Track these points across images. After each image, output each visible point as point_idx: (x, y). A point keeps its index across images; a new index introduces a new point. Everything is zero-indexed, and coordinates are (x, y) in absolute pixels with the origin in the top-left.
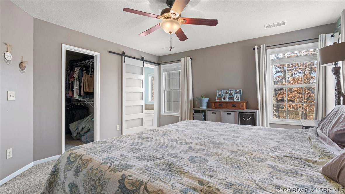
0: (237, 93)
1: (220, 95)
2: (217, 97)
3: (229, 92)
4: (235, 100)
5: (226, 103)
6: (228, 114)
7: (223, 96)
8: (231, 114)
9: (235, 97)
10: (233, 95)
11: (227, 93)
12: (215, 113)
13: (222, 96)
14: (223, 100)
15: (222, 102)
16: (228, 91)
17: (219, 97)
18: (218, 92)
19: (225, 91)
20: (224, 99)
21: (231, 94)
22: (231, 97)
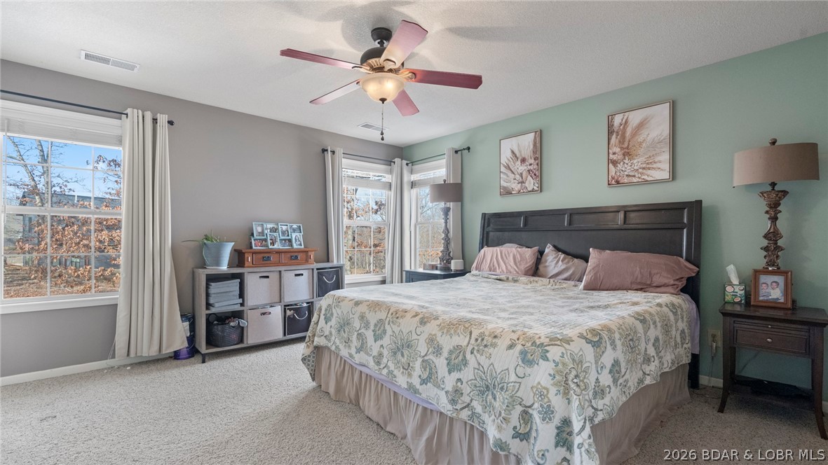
0: (294, 231)
1: (262, 233)
2: (255, 240)
3: (280, 229)
4: (295, 246)
5: (279, 252)
6: (296, 275)
7: (269, 238)
8: (302, 275)
9: (294, 240)
10: (288, 236)
11: (274, 230)
12: (268, 277)
13: (265, 237)
14: (271, 247)
15: (270, 252)
16: (275, 226)
17: (260, 240)
18: (254, 228)
19: (270, 226)
20: (273, 244)
21: (283, 233)
22: (285, 240)
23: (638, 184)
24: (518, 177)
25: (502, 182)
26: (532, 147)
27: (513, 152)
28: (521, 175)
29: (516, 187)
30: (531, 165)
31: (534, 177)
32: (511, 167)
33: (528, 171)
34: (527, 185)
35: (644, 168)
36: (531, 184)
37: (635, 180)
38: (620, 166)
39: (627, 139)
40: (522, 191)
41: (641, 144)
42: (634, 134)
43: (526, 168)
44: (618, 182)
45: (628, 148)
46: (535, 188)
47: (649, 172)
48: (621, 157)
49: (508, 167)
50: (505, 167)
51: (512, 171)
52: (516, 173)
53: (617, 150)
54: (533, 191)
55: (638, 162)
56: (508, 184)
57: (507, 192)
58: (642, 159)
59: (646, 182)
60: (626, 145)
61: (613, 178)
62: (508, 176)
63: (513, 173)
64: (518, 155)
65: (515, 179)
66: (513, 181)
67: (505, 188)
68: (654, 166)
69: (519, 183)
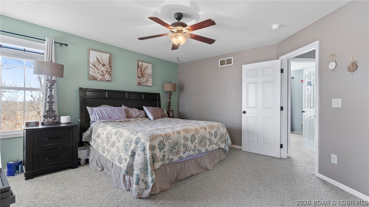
23: (145, 86)
24: (100, 72)
25: (90, 73)
26: (108, 60)
27: (97, 59)
28: (102, 72)
29: (100, 77)
30: (108, 68)
31: (109, 74)
32: (96, 66)
33: (106, 71)
34: (105, 77)
35: (146, 81)
36: (107, 77)
37: (144, 84)
38: (141, 79)
39: (142, 71)
40: (103, 80)
41: (146, 73)
42: (144, 70)
43: (105, 69)
44: (140, 84)
45: (142, 74)
46: (110, 79)
47: (148, 83)
48: (141, 76)
49: (95, 66)
50: (93, 65)
51: (97, 68)
52: (100, 70)
53: (140, 73)
54: (109, 80)
55: (145, 79)
56: (95, 75)
57: (95, 79)
58: (146, 78)
59: (147, 86)
60: (142, 73)
61: (139, 83)
62: (94, 70)
63: (98, 70)
64: (100, 62)
65: (99, 73)
66: (97, 74)
67: (92, 76)
68: (149, 81)
69: (101, 75)
